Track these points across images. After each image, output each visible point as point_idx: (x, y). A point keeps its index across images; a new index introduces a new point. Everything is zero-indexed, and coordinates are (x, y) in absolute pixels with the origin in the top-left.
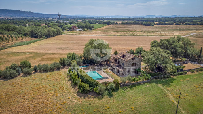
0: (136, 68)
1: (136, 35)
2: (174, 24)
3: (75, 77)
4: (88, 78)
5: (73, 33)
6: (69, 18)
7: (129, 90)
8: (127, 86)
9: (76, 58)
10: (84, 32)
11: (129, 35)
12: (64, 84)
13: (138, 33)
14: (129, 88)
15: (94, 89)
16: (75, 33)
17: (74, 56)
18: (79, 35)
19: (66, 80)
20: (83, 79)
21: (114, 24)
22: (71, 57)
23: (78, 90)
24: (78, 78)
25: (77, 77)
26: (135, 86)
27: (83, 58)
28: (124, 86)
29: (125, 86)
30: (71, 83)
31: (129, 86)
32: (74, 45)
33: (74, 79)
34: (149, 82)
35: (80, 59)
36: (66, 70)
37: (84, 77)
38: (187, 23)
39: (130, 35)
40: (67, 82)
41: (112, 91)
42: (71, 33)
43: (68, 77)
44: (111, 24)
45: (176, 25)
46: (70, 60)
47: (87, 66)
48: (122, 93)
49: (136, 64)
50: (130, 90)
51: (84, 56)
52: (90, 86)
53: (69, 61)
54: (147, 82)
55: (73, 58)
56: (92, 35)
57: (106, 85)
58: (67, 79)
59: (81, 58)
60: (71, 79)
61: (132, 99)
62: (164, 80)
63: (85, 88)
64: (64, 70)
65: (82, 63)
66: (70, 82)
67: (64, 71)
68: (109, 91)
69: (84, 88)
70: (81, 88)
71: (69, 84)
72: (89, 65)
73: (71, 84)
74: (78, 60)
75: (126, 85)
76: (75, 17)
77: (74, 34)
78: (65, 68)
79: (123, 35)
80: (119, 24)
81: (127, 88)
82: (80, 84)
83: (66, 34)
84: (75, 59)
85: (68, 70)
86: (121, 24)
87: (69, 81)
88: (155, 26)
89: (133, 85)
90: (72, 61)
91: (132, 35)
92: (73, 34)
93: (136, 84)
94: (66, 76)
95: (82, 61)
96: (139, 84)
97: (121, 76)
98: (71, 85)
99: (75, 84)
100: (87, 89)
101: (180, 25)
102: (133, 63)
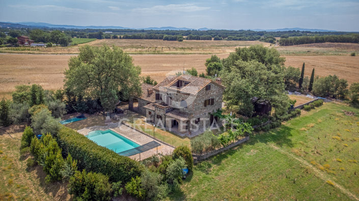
0: (213, 111)
1: (162, 54)
2: (213, 39)
3: (52, 157)
4: (101, 154)
5: (24, 50)
6: (8, 27)
7: (218, 171)
8: (207, 159)
9: (44, 98)
10: (52, 49)
11: (150, 54)
12: (10, 184)
13: (165, 50)
14: (215, 163)
15: (129, 186)
16: (28, 50)
17: (37, 94)
18: (39, 54)
19: (16, 170)
20: (82, 159)
21: (109, 38)
22: (29, 96)
23: (69, 197)
24: (64, 156)
25: (59, 154)
26: (225, 157)
27: (65, 98)
28: (200, 159)
29: (204, 160)
30: (41, 177)
31: (213, 159)
32: (29, 72)
33: (51, 162)
34: (249, 140)
35: (59, 101)
36: (13, 136)
37: (85, 152)
38: (231, 38)
39: (152, 54)
40: (21, 175)
41: (179, 180)
42: (17, 50)
43: (22, 158)
44: (104, 37)
45: (215, 39)
46: (26, 107)
47: (80, 117)
48: (207, 183)
49: (213, 100)
50: (221, 169)
51: (69, 93)
52: (112, 180)
53: (23, 108)
54: (246, 142)
55: (34, 98)
56: (71, 54)
57: (156, 166)
58: (23, 165)
59: (60, 97)
60: (36, 164)
61: (239, 195)
62: (272, 131)
63: (97, 190)
64: (6, 136)
65: (65, 112)
66: (34, 173)
67: (8, 141)
68: (171, 183)
69: (92, 188)
70: (83, 191)
71: (29, 181)
72: (85, 115)
73: (37, 181)
74: (53, 104)
75: (205, 158)
76: (22, 25)
77: (25, 53)
78: (11, 130)
79: (137, 54)
80: (120, 38)
81: (210, 166)
82: (76, 180)
83: (5, 52)
84: (41, 101)
85: (20, 135)
86: (123, 38)
87: (28, 170)
88: (184, 41)
89: (219, 153)
90: (34, 106)
91: (154, 54)
92: (21, 53)
93: (225, 151)
94: (15, 154)
95: (63, 105)
96: (230, 149)
97: (182, 135)
98: (41, 185)
99: (57, 180)
100: (105, 189)
101: (221, 39)
102: (206, 98)
